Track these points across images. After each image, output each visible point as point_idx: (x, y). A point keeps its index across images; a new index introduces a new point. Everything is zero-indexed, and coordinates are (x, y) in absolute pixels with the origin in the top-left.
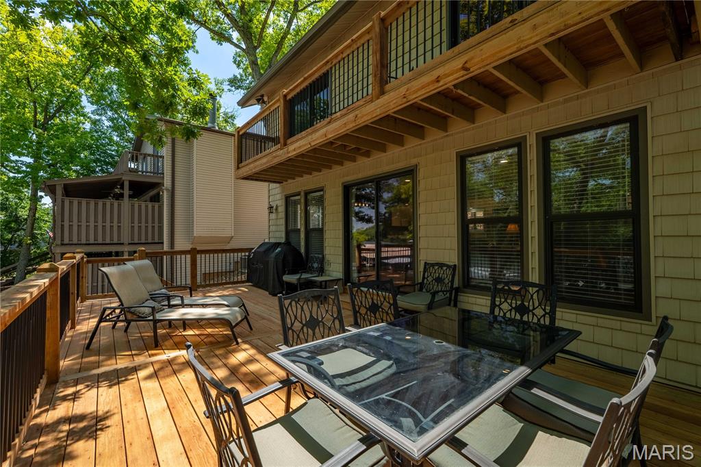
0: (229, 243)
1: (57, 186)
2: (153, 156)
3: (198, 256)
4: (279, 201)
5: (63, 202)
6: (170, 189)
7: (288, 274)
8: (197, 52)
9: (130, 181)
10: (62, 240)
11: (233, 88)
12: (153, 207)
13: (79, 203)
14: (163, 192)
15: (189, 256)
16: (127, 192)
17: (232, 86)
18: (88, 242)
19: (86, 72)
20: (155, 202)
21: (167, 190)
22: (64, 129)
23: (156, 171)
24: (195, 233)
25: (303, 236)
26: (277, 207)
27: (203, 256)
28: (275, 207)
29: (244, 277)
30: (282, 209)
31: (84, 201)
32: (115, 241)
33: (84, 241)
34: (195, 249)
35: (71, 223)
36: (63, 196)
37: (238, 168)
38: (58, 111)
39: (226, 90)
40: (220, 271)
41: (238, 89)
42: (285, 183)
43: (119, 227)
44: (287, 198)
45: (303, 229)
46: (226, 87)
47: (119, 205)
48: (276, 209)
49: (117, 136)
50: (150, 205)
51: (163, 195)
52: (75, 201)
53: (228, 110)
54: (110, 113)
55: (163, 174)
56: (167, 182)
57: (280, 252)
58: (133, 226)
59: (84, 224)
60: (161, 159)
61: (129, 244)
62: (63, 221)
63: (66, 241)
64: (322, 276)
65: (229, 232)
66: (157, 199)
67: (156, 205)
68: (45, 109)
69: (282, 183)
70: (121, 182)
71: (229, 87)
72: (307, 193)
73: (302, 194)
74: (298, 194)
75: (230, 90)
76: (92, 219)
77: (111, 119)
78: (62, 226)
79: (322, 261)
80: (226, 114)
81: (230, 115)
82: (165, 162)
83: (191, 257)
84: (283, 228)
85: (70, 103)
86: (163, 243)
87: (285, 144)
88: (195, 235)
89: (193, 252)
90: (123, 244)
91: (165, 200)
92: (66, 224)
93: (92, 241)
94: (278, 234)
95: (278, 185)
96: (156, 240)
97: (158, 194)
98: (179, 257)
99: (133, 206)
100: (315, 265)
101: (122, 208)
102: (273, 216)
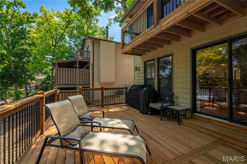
0: (113, 84)
1: (56, 64)
2: (86, 52)
3: (104, 91)
4: (141, 65)
5: (58, 69)
6: (92, 64)
7: (151, 103)
8: (101, 16)
9: (79, 61)
10: (57, 83)
11: (115, 22)
12: (87, 71)
13: (63, 70)
14: (90, 65)
15: (100, 91)
16: (78, 66)
17: (115, 21)
18: (65, 84)
19: (67, 27)
20: (87, 69)
21: (91, 64)
22: (60, 46)
23: (88, 57)
24: (101, 80)
25: (156, 81)
26: (139, 68)
27: (106, 91)
28: (138, 68)
29: (124, 102)
30: (142, 69)
31: (64, 69)
32: (74, 83)
33: (64, 84)
34: (103, 87)
35: (60, 77)
36: (58, 67)
37: (122, 48)
38: (59, 41)
39: (112, 23)
40: (110, 95)
41: (117, 22)
42: (144, 55)
43: (75, 78)
44: (145, 63)
45: (156, 78)
46: (112, 22)
47: (75, 70)
48: (139, 69)
49: (76, 48)
50: (86, 70)
51: (90, 66)
52: (61, 69)
53: (111, 36)
54: (74, 40)
55: (90, 58)
56: (91, 61)
57: (146, 90)
58: (80, 78)
59: (64, 77)
60: (89, 53)
61: (79, 84)
62: (58, 76)
63: (59, 83)
64: (173, 105)
65: (113, 80)
66: (88, 68)
67: (88, 70)
68: (56, 40)
69: (142, 55)
70: (76, 62)
71: (114, 22)
72: (158, 59)
73: (156, 59)
74: (153, 60)
75: (114, 23)
76: (67, 75)
77: (74, 42)
78: (57, 78)
79: (172, 96)
80: (110, 37)
81: (112, 37)
82: (91, 53)
83: (101, 91)
84: (143, 78)
85: (62, 38)
86: (90, 84)
87: (158, 24)
88: (101, 81)
89: (102, 89)
90: (77, 84)
91: (91, 68)
92: (59, 77)
93: (67, 84)
94: (139, 81)
95: (140, 57)
96: (88, 83)
97: (88, 66)
98: (96, 91)
99: (80, 70)
100: (167, 98)
101: (76, 71)
102: (137, 72)
